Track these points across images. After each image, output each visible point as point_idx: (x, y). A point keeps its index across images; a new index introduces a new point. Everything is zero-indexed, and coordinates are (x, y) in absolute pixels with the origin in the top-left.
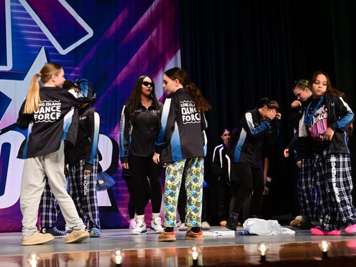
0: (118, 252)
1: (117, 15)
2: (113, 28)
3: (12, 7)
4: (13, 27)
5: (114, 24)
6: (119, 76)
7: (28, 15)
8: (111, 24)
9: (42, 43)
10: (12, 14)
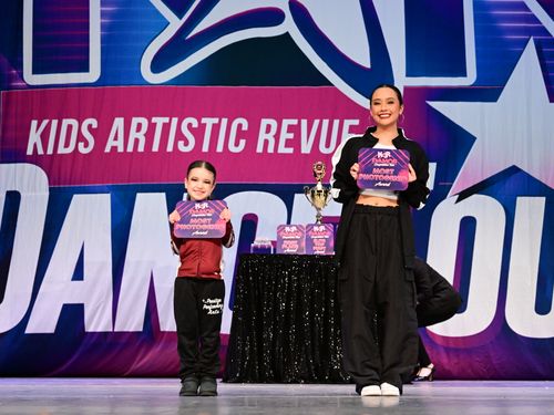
9: (529, 32)
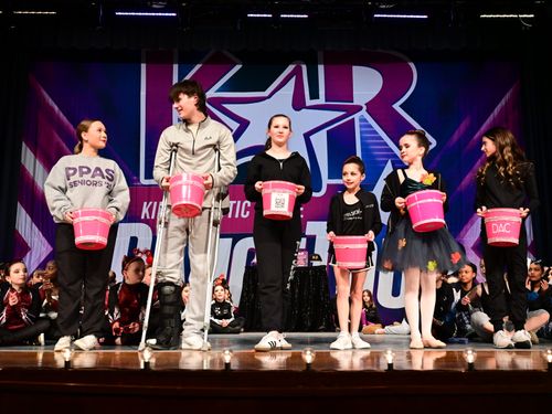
0: (470, 352)
1: (459, 125)
2: (455, 137)
3: (361, 126)
4: (362, 144)
5: (457, 132)
6: (463, 183)
7: (375, 132)
8: (454, 133)
10: (361, 132)
